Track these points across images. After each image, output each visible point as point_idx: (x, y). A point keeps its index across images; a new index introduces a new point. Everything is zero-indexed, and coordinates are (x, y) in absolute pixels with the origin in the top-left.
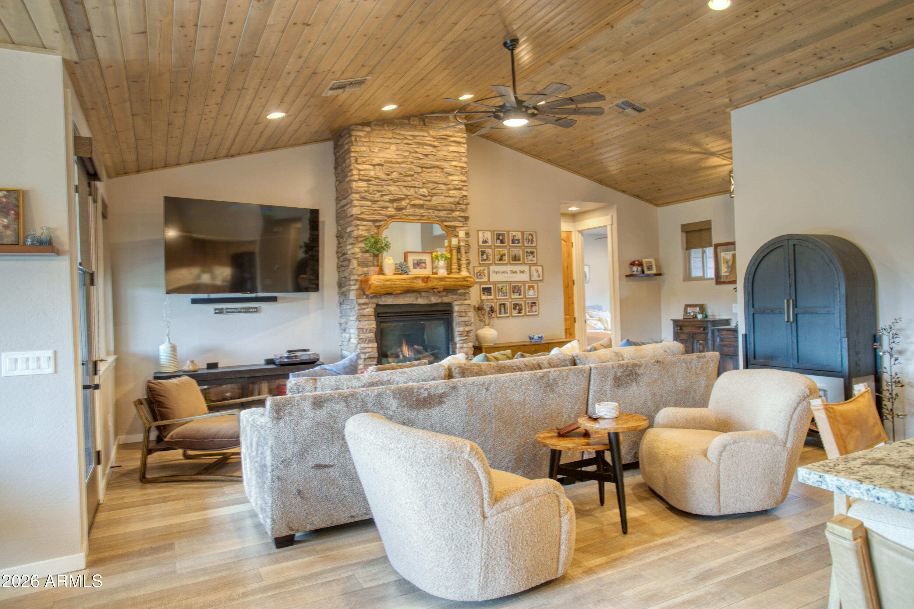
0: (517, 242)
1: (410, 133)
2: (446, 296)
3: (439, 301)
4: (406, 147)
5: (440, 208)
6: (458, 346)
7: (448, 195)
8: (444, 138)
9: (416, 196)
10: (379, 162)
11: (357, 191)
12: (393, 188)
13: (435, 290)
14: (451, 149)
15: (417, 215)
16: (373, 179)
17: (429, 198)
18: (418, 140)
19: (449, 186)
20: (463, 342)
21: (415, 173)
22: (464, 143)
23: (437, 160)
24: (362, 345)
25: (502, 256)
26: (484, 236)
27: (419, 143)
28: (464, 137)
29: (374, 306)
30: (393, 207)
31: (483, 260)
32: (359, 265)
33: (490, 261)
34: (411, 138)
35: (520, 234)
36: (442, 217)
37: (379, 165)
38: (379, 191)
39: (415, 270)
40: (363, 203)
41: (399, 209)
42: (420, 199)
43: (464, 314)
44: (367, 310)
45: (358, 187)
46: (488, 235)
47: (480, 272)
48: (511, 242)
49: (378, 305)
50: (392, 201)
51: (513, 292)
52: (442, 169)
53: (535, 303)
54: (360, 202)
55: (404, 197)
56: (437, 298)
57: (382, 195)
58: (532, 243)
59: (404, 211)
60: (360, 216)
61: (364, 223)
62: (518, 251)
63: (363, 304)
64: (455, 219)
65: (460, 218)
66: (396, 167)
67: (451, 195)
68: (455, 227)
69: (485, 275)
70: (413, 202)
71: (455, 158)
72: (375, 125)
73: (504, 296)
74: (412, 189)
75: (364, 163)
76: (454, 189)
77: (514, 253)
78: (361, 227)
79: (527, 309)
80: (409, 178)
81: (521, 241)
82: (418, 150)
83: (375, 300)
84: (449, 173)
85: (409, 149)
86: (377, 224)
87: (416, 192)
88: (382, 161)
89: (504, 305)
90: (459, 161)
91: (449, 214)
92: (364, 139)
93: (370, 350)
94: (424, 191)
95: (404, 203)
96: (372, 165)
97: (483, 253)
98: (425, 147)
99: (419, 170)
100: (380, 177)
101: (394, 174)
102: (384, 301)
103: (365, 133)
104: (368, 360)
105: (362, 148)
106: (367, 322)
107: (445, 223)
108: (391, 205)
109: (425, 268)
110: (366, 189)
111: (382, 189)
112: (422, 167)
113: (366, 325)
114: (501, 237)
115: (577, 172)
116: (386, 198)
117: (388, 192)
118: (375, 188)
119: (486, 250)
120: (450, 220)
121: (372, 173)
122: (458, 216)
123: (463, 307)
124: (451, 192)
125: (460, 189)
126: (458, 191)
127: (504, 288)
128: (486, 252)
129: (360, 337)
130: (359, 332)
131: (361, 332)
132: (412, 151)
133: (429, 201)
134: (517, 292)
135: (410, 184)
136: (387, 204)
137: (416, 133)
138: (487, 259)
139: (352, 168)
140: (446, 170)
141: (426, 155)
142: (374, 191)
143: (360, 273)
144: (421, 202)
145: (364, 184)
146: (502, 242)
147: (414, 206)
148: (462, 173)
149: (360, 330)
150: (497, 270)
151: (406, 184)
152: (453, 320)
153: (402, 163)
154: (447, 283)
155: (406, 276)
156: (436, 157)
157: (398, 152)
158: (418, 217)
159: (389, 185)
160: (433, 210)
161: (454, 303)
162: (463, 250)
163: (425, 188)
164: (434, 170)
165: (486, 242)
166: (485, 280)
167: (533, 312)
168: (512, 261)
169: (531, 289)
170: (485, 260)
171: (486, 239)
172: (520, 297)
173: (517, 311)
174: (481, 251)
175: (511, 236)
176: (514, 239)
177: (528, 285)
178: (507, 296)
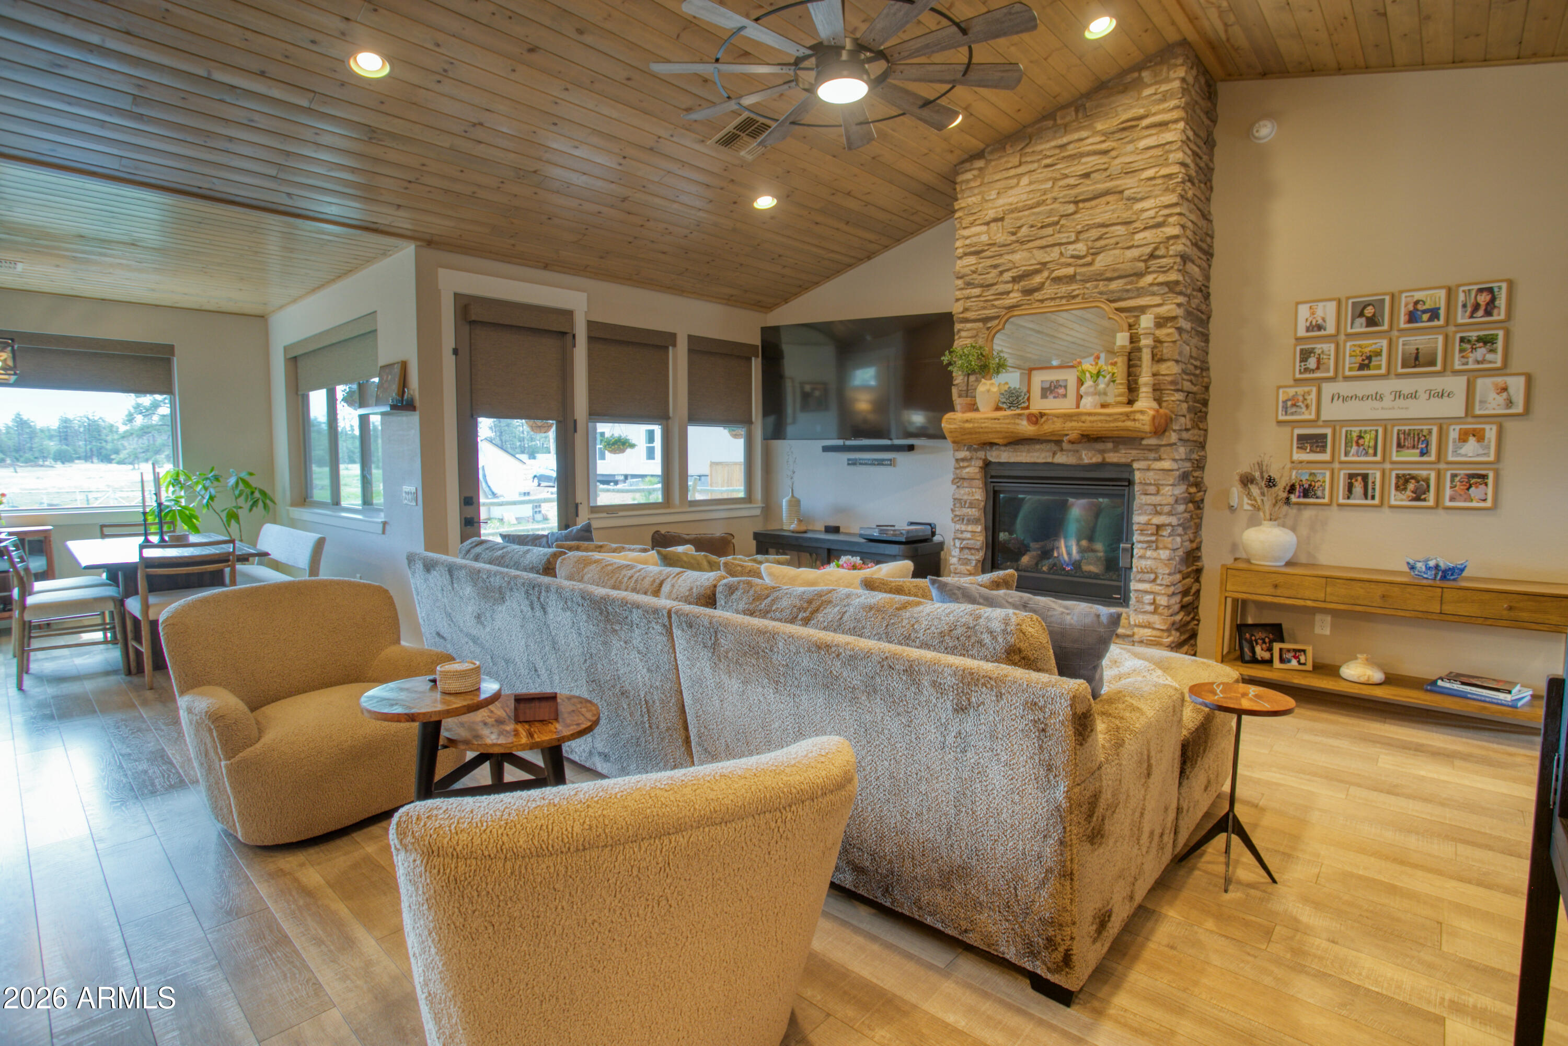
0: (1425, 317)
1: (1053, 143)
2: (1115, 450)
3: (1097, 459)
4: (1047, 173)
5: (1108, 275)
6: (1135, 552)
7: (1131, 244)
8: (1128, 127)
9: (1063, 260)
10: (997, 215)
11: (960, 275)
12: (1017, 257)
13: (1066, 439)
14: (1142, 144)
15: (1062, 298)
16: (986, 248)
17: (1089, 259)
18: (1071, 150)
19: (1135, 225)
20: (1145, 545)
21: (1062, 216)
22: (1176, 121)
23: (1110, 178)
24: (958, 527)
25: (1369, 358)
26: (1313, 314)
30: (1018, 290)
31: (1307, 370)
33: (1328, 370)
34: (1057, 151)
35: (1442, 294)
36: (1112, 292)
37: (996, 220)
38: (995, 266)
39: (1045, 400)
40: (967, 292)
41: (1028, 292)
42: (1069, 265)
43: (1152, 489)
44: (970, 470)
45: (963, 267)
46: (1327, 312)
47: (1294, 398)
48: (1403, 318)
50: (1015, 280)
51: (1399, 446)
52: (1121, 192)
53: (1484, 477)
54: (964, 292)
55: (1040, 266)
57: (1001, 273)
58: (1489, 314)
59: (1036, 294)
60: (961, 316)
61: (969, 325)
62: (1429, 342)
63: (963, 460)
64: (1141, 293)
65: (1155, 288)
66: (1025, 216)
67: (1136, 243)
69: (1307, 406)
70: (1054, 275)
71: (1151, 160)
72: (992, 152)
73: (1367, 454)
74: (1057, 249)
75: (972, 224)
76: (1145, 228)
77: (1412, 349)
78: (963, 334)
79: (1448, 492)
80: (1049, 231)
81: (1442, 313)
82: (1066, 172)
83: (981, 454)
84: (1133, 198)
85: (1050, 175)
86: (990, 324)
87: (1061, 254)
88: (1002, 211)
89: (1365, 477)
90: (1166, 164)
91: (1131, 283)
94: (1081, 248)
96: (984, 224)
97: (1305, 355)
98: (1084, 160)
99: (1071, 208)
100: (999, 241)
101: (1023, 229)
103: (975, 172)
105: (971, 199)
106: (967, 490)
107: (1117, 304)
108: (1016, 287)
109: (1065, 396)
110: (973, 268)
111: (1000, 261)
112: (1076, 203)
114: (1369, 311)
116: (1007, 276)
117: (1011, 265)
118: (989, 262)
119: (1319, 346)
120: (1130, 295)
121: (984, 238)
122: (1151, 285)
123: (1154, 474)
124: (1137, 237)
126: (1154, 231)
127: (1367, 437)
128: (1318, 351)
129: (957, 513)
130: (954, 505)
131: (958, 505)
132: (1058, 176)
133: (1089, 264)
134: (1414, 447)
135: (1050, 240)
136: (1009, 287)
137: (1065, 140)
138: (1318, 368)
139: (956, 237)
141: (1087, 175)
142: (984, 268)
144: (1070, 271)
145: (972, 260)
146: (1372, 322)
147: (1058, 280)
148: (1167, 189)
149: (958, 502)
150: (1344, 393)
151: (1043, 242)
152: (1134, 499)
153: (1038, 204)
154: (1087, 425)
155: (1008, 412)
156: (1108, 173)
157: (1032, 187)
158: (1064, 302)
159: (1013, 252)
160: (1097, 280)
161: (1136, 465)
162: (1146, 355)
163: (1083, 240)
164: (1103, 200)
165: (1319, 328)
166: (1306, 417)
167: (1472, 501)
168: (1403, 366)
169: (1472, 440)
170: (1313, 371)
171: (1320, 322)
172: (1425, 459)
173: (1409, 493)
174: (1302, 350)
175: (1406, 305)
176: (1416, 309)
177: (1458, 427)
178: (1375, 454)
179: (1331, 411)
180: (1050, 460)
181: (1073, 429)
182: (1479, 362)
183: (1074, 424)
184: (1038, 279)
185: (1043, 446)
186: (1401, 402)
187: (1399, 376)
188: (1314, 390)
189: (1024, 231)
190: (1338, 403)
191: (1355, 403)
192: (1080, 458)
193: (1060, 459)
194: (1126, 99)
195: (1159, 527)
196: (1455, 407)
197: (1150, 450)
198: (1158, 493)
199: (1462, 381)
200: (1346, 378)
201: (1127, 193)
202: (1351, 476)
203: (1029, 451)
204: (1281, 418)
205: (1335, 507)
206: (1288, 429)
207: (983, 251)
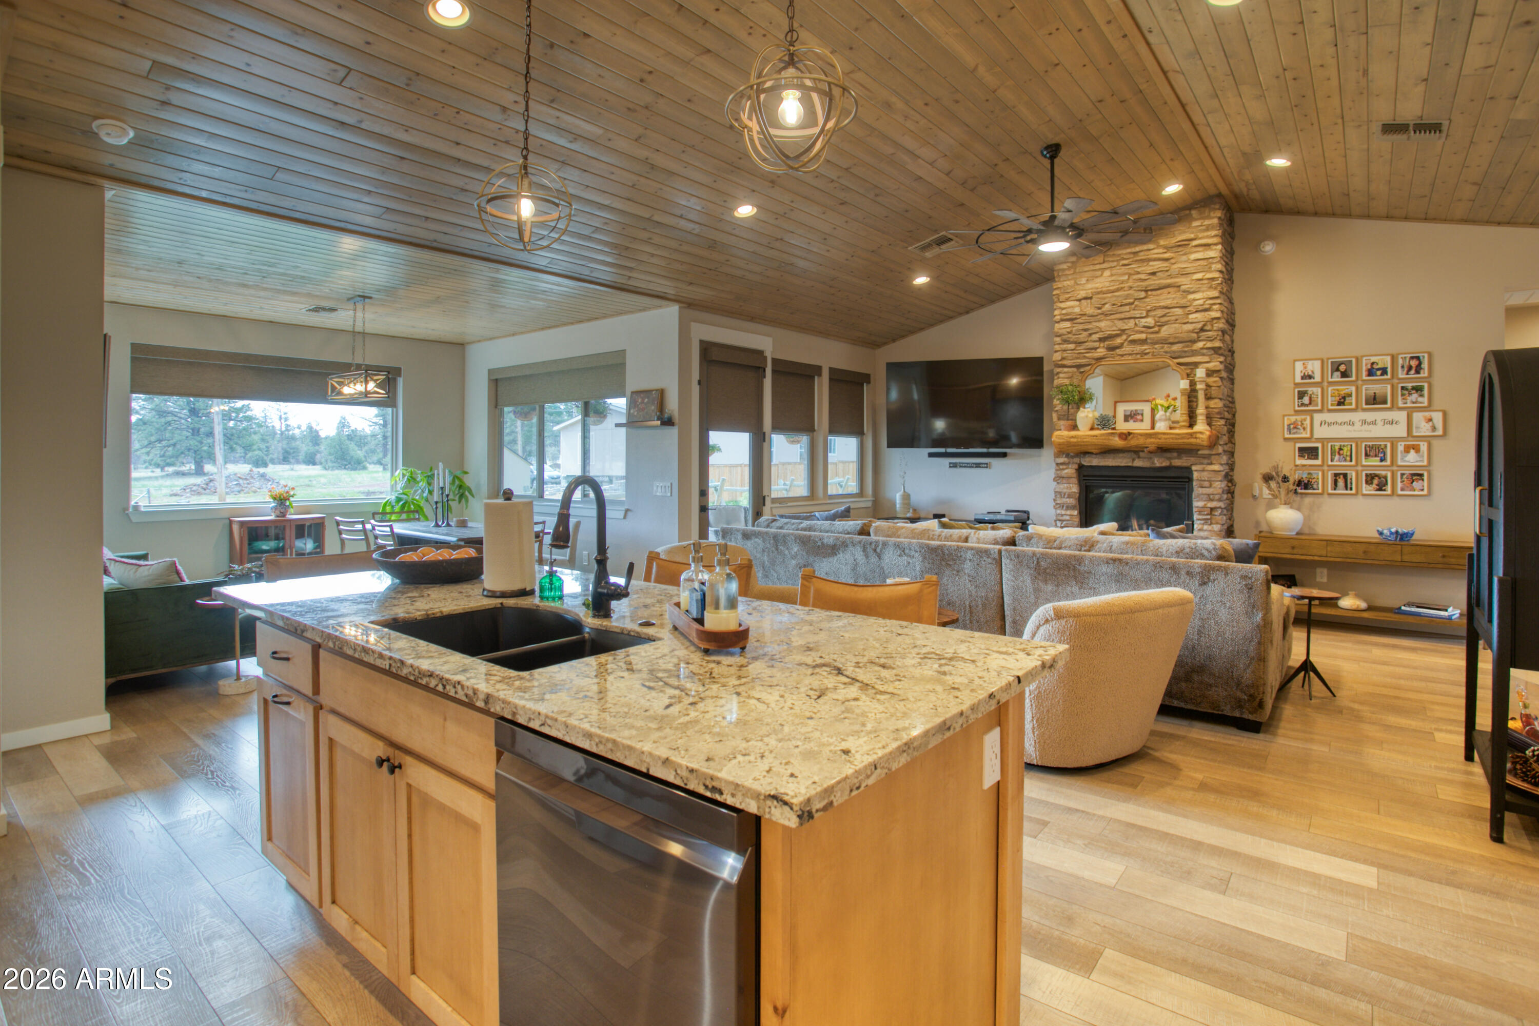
0: (1379, 373)
1: (1129, 250)
2: (1179, 457)
3: (1165, 463)
4: (1123, 270)
5: (1171, 340)
7: (1186, 321)
8: (1183, 245)
9: (1137, 329)
11: (1059, 334)
12: (1102, 324)
15: (1137, 354)
16: (1078, 317)
17: (1156, 329)
19: (1189, 309)
21: (1136, 299)
22: (1216, 244)
24: (1060, 511)
25: (1344, 398)
26: (1305, 368)
29: (1076, 466)
30: (1103, 347)
31: (1303, 405)
32: (1059, 419)
33: (1317, 405)
34: (1131, 256)
35: (1388, 359)
36: (1174, 352)
37: (1086, 298)
38: (1085, 330)
39: (1127, 424)
40: (1065, 346)
41: (1111, 349)
42: (1142, 332)
43: (1206, 484)
44: (1068, 471)
45: (1060, 329)
46: (1315, 367)
47: (1295, 423)
48: (1364, 373)
49: (1080, 466)
50: (1101, 340)
51: (1367, 455)
53: (1421, 475)
54: (1062, 346)
55: (1120, 332)
57: (1090, 335)
58: (1417, 372)
59: (1118, 351)
60: (1061, 362)
61: (1066, 370)
62: (1382, 388)
63: (1062, 464)
65: (1205, 351)
66: (1108, 297)
69: (1304, 429)
70: (1131, 338)
71: (1199, 268)
73: (1345, 460)
74: (1132, 321)
75: (1067, 300)
76: (1196, 312)
77: (1371, 393)
78: (1061, 375)
79: (1399, 485)
80: (1127, 308)
81: (1389, 370)
82: (1139, 270)
83: (1077, 460)
84: (1188, 291)
86: (1082, 370)
87: (1136, 324)
89: (1345, 476)
90: (1208, 271)
94: (1150, 321)
96: (1077, 300)
97: (1301, 395)
98: (1151, 263)
99: (1143, 294)
100: (1088, 312)
105: (1066, 282)
106: (1067, 485)
107: (1178, 360)
108: (1102, 345)
109: (1142, 420)
110: (1068, 330)
111: (1090, 326)
112: (1146, 291)
113: (1066, 488)
114: (1342, 368)
116: (1095, 337)
118: (1081, 327)
119: (1310, 389)
120: (1188, 355)
121: (1077, 310)
122: (1202, 349)
124: (1191, 316)
126: (1203, 314)
127: (1345, 449)
128: (1310, 393)
129: (1058, 501)
130: (1055, 496)
131: (1059, 497)
132: (1132, 272)
133: (1156, 333)
134: (1376, 456)
135: (1128, 315)
136: (1097, 344)
137: (1137, 249)
138: (1310, 404)
139: (1055, 308)
141: (1154, 274)
142: (1078, 330)
144: (1143, 336)
145: (1068, 324)
146: (1344, 375)
148: (1211, 287)
149: (1058, 494)
150: (1331, 420)
151: (1122, 316)
152: (1192, 491)
153: (1118, 290)
154: (1162, 441)
155: (1103, 432)
156: (1169, 273)
157: (1113, 278)
158: (1138, 356)
159: (1099, 321)
160: (1163, 343)
161: (1194, 468)
162: (1201, 396)
163: (1152, 316)
164: (1166, 291)
165: (1310, 377)
166: (1304, 435)
167: (1414, 490)
168: (1367, 404)
169: (1412, 452)
170: (1307, 405)
171: (1310, 373)
172: (1383, 463)
173: (1374, 486)
174: (1299, 392)
175: (1366, 365)
176: (1372, 368)
177: (1403, 444)
178: (1351, 461)
179: (1320, 432)
180: (1130, 464)
181: (1151, 443)
182: (1413, 403)
183: (1152, 440)
184: (1119, 341)
185: (1124, 455)
186: (1366, 427)
187: (1364, 410)
188: (1308, 418)
189: (1107, 307)
190: (1325, 427)
191: (1335, 427)
192: (1153, 463)
193: (1138, 463)
194: (1180, 227)
195: (1212, 509)
196: (1400, 431)
197: (1204, 458)
198: (1210, 486)
199: (1404, 414)
200: (1330, 411)
201: (1183, 288)
202: (1336, 475)
203: (1114, 458)
204: (1287, 436)
205: (1326, 496)
206: (1291, 444)
207: (1076, 319)
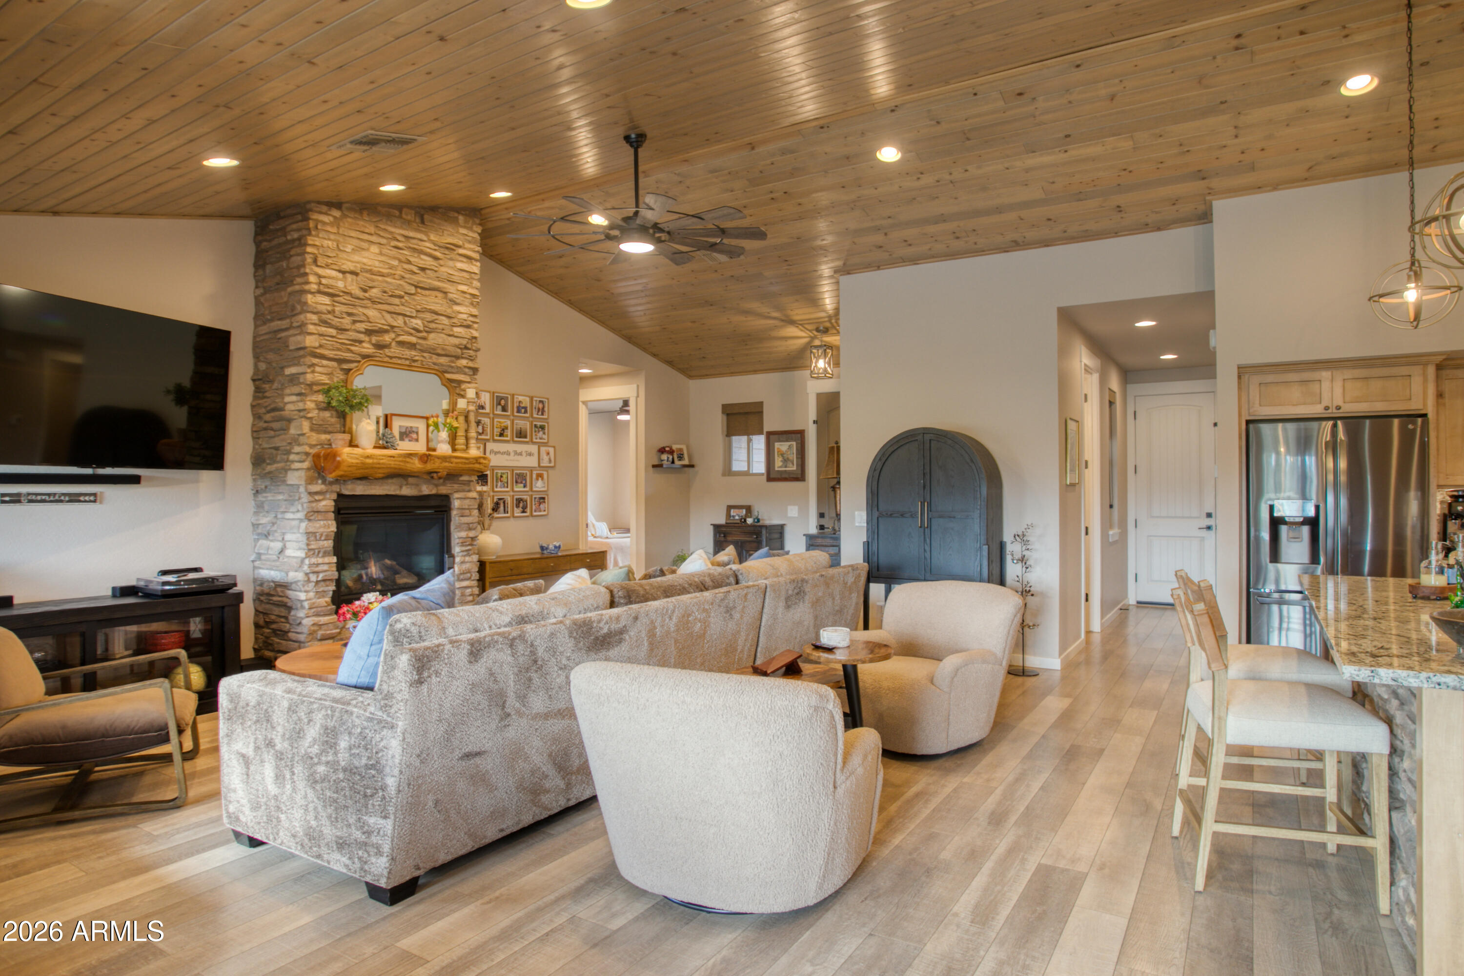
1: (402, 232)
2: (444, 484)
3: (434, 492)
4: (394, 252)
5: (438, 351)
6: (457, 560)
7: (451, 333)
8: (450, 248)
9: (406, 329)
10: (352, 268)
11: (315, 310)
12: (372, 313)
13: (435, 475)
14: (459, 265)
15: (406, 359)
16: (341, 294)
17: (424, 334)
18: (413, 244)
19: (454, 321)
20: (465, 553)
21: (406, 293)
22: (476, 260)
23: (438, 279)
24: (314, 560)
25: (503, 430)
26: (480, 398)
27: (414, 250)
28: (478, 252)
29: (335, 496)
30: (370, 342)
31: (478, 433)
32: (312, 430)
33: (487, 435)
34: (403, 239)
35: (528, 399)
36: (442, 365)
37: (353, 273)
38: (350, 314)
39: (405, 443)
40: (323, 329)
41: (380, 346)
42: (411, 334)
44: (324, 503)
45: (316, 303)
46: (487, 398)
48: (515, 410)
49: (340, 495)
51: (517, 482)
52: (445, 293)
53: (544, 498)
54: (319, 328)
55: (388, 328)
56: (431, 487)
58: (542, 414)
59: (387, 350)
60: (318, 351)
62: (523, 424)
63: (317, 493)
64: (460, 370)
66: (378, 280)
67: (456, 334)
68: (460, 382)
70: (401, 338)
72: (350, 209)
73: (504, 487)
74: (401, 318)
76: (461, 326)
77: (519, 427)
79: (534, 507)
80: (396, 301)
81: (528, 409)
83: (336, 488)
84: (454, 301)
85: (398, 256)
86: (345, 366)
87: (405, 323)
88: (357, 268)
89: (505, 500)
90: (470, 285)
91: (452, 362)
92: (329, 228)
93: (325, 567)
95: (387, 338)
96: (340, 271)
97: (478, 424)
100: (353, 292)
101: (374, 291)
102: (348, 490)
103: (331, 219)
104: (322, 583)
105: (326, 242)
106: (322, 523)
107: (448, 376)
108: (367, 339)
109: (417, 440)
111: (354, 311)
113: (320, 527)
114: (503, 402)
115: (602, 323)
116: (361, 327)
117: (363, 318)
118: (344, 309)
119: (483, 419)
120: (453, 371)
121: (341, 284)
122: (465, 367)
123: (467, 502)
124: (455, 329)
125: (468, 327)
126: (466, 330)
127: (505, 476)
128: (483, 422)
129: (312, 547)
130: (308, 539)
131: (312, 538)
132: (403, 259)
133: (424, 339)
134: (521, 483)
136: (362, 337)
138: (484, 433)
139: (308, 271)
140: (450, 296)
142: (341, 313)
143: (314, 443)
144: (413, 340)
145: (326, 300)
146: (504, 409)
147: (401, 344)
148: (472, 304)
149: (310, 535)
150: (496, 450)
151: (392, 308)
152: (451, 520)
153: (388, 275)
155: (386, 452)
157: (382, 258)
158: (408, 363)
159: (366, 307)
160: (430, 353)
161: (454, 495)
163: (419, 318)
164: (434, 293)
165: (482, 407)
167: (541, 511)
168: (516, 437)
169: (540, 479)
170: (482, 434)
171: (484, 404)
172: (525, 489)
173: (521, 509)
175: (517, 402)
176: (520, 406)
177: (535, 472)
178: (508, 487)
180: (398, 493)
182: (541, 439)
185: (394, 480)
186: (517, 457)
191: (499, 456)
192: (420, 491)
194: (450, 228)
197: (464, 484)
202: (498, 500)
